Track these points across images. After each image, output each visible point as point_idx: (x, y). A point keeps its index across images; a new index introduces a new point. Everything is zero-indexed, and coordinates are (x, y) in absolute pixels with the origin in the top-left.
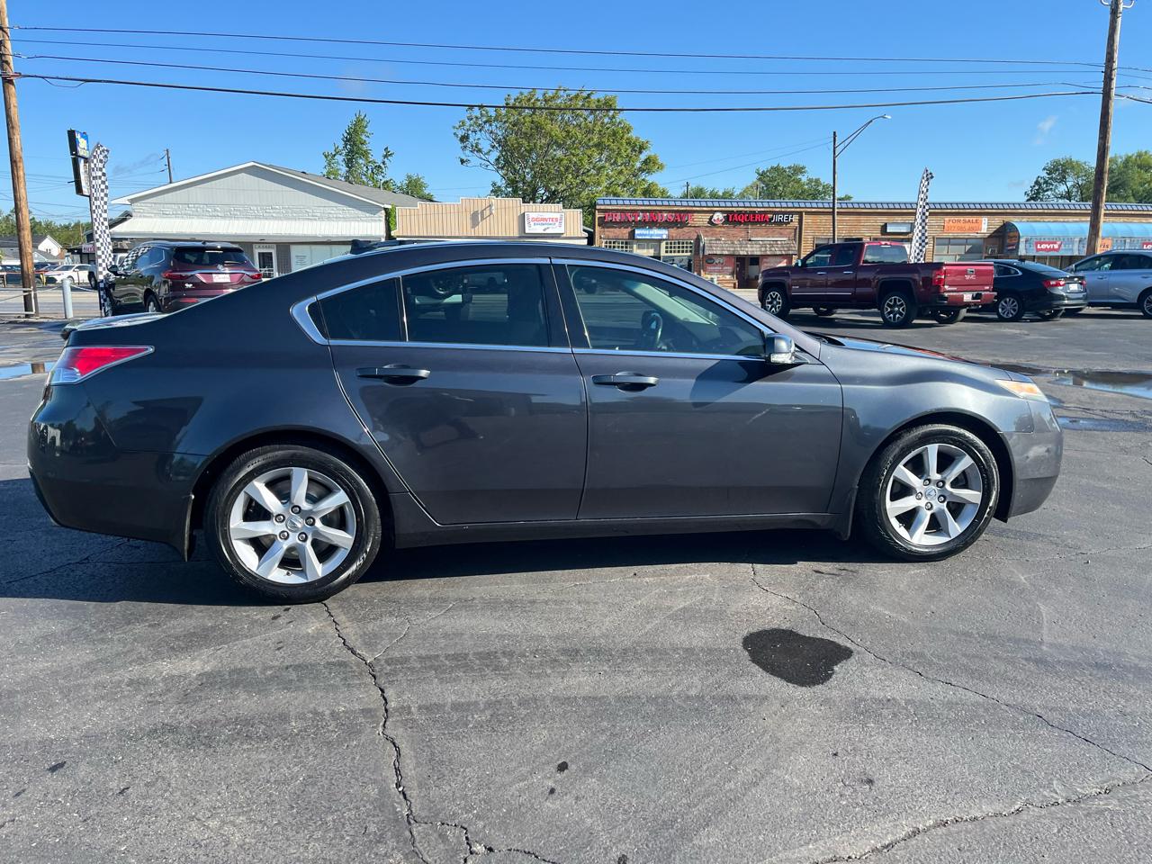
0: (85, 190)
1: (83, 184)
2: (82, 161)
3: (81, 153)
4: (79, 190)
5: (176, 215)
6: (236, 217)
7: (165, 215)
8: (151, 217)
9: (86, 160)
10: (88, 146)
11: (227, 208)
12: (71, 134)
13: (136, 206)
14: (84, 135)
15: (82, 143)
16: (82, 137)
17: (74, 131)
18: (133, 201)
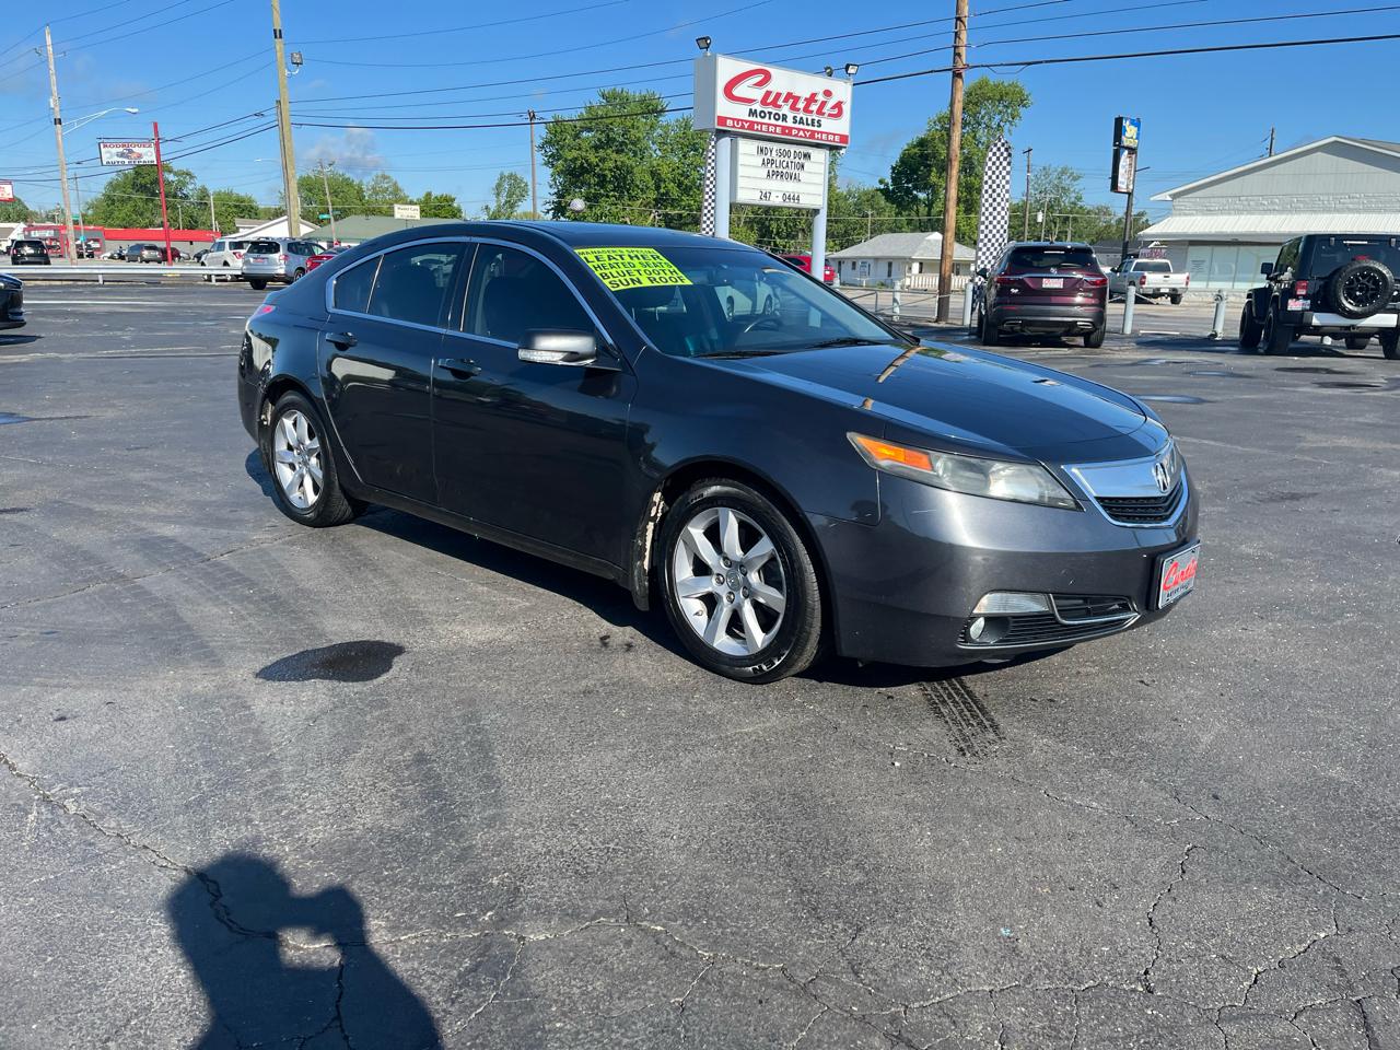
0: (1123, 184)
1: (1120, 179)
2: (1126, 152)
3: (1126, 142)
4: (1114, 187)
5: (1222, 212)
6: (1297, 211)
7: (1209, 212)
8: (1192, 214)
9: (1132, 151)
10: (1138, 134)
11: (1287, 199)
12: (1119, 122)
13: (1176, 202)
14: (1136, 123)
15: (1130, 131)
16: (1132, 123)
17: (1122, 118)
18: (1175, 196)
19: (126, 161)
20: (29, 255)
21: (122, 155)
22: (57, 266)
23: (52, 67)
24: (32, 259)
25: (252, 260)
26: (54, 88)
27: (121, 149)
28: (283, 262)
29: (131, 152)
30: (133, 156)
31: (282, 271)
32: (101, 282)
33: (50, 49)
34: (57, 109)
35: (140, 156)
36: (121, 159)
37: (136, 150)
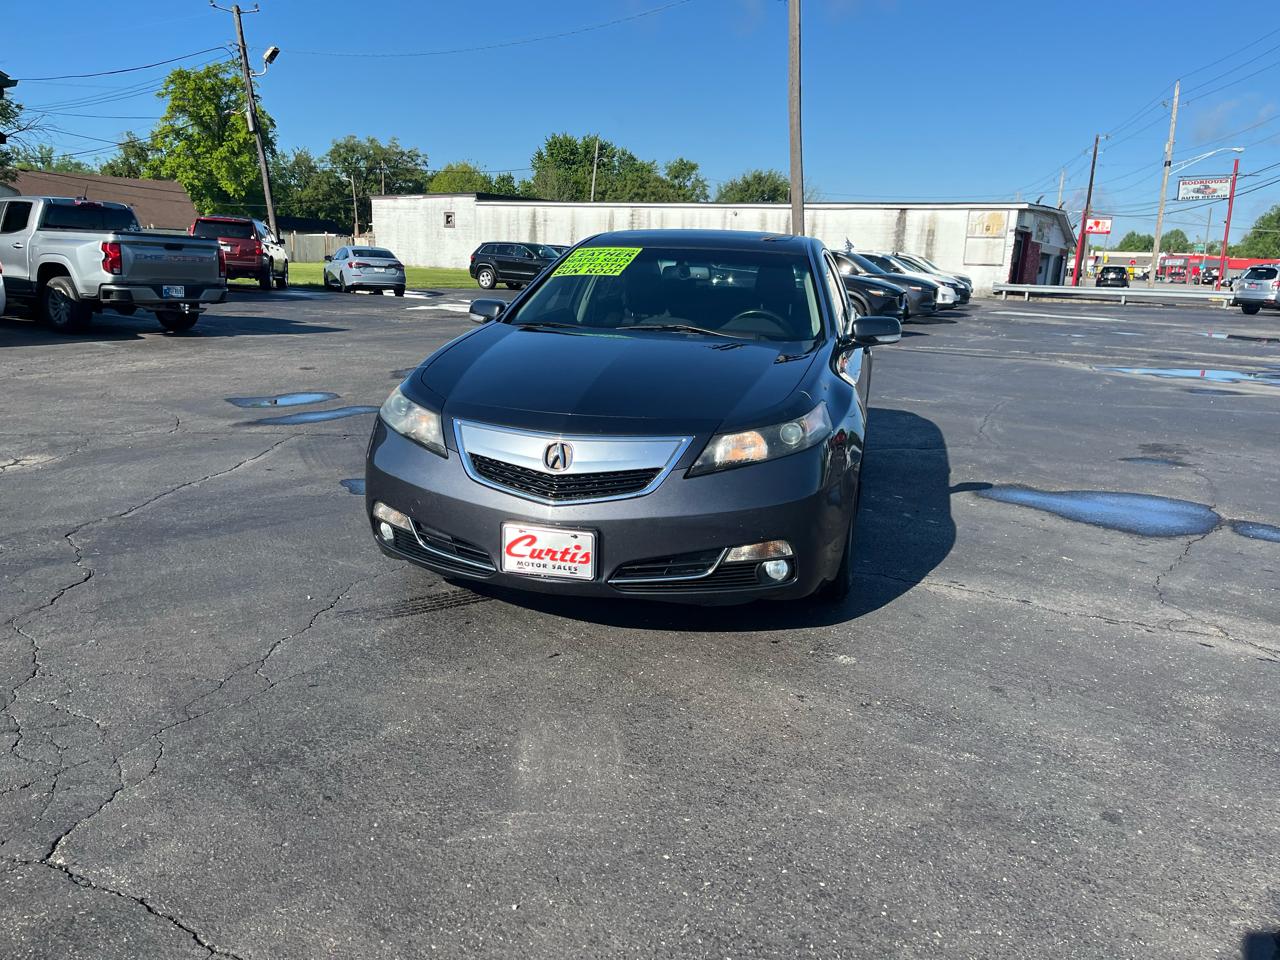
19: (1201, 196)
20: (1112, 279)
21: (1199, 191)
22: (1135, 289)
23: (1174, 116)
24: (1113, 283)
25: (1246, 285)
26: (1172, 134)
27: (1198, 186)
28: (1276, 288)
29: (1207, 187)
30: (1208, 191)
31: (1272, 297)
32: (1123, 302)
33: (1176, 100)
34: (1170, 153)
35: (1215, 191)
36: (1195, 195)
37: (1213, 186)
